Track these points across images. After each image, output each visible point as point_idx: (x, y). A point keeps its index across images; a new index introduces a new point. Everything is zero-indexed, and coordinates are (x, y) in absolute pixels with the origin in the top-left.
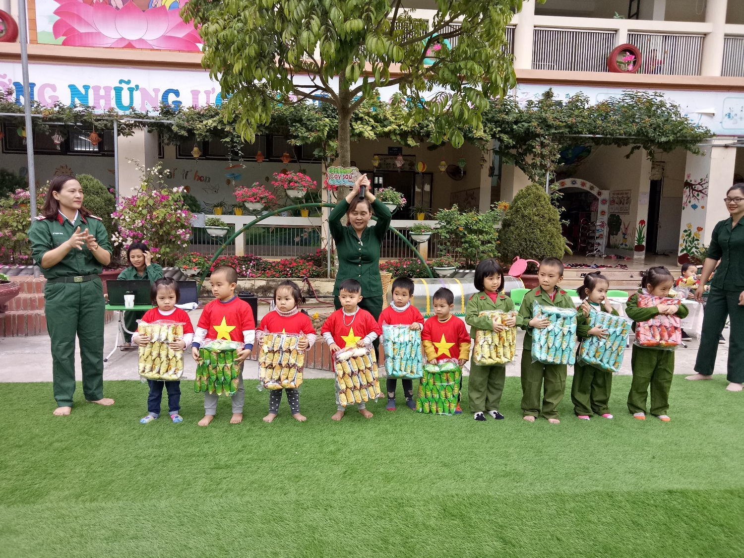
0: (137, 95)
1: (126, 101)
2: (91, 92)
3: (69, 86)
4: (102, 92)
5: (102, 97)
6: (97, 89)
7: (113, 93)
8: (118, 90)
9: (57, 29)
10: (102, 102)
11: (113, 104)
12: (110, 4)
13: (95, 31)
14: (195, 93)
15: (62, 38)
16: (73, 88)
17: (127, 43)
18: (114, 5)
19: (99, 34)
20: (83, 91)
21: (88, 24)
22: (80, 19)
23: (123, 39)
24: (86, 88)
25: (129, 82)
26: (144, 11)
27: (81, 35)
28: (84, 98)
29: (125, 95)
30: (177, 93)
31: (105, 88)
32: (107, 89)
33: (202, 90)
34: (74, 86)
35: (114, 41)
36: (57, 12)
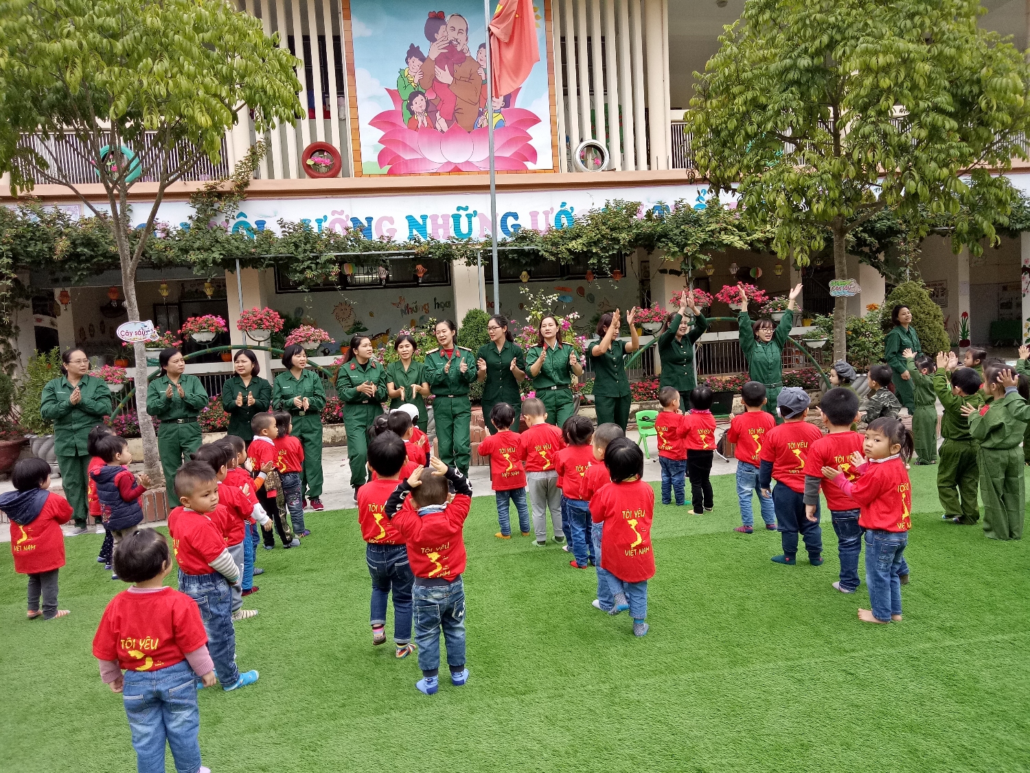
0: (475, 220)
1: (464, 228)
2: (429, 221)
3: (407, 217)
4: (440, 221)
5: (440, 226)
6: (435, 218)
7: (451, 220)
8: (456, 218)
9: (382, 159)
10: (441, 232)
11: (452, 233)
12: (435, 128)
13: (420, 157)
14: (534, 215)
15: (387, 168)
16: (410, 219)
17: (453, 167)
18: (439, 129)
19: (425, 159)
20: (420, 221)
21: (413, 150)
22: (405, 145)
23: (449, 163)
24: (424, 217)
25: (466, 208)
26: (469, 132)
27: (406, 162)
28: (422, 229)
29: (464, 222)
30: (515, 216)
31: (443, 216)
32: (445, 217)
33: (541, 210)
34: (411, 216)
35: (440, 165)
36: (381, 141)
